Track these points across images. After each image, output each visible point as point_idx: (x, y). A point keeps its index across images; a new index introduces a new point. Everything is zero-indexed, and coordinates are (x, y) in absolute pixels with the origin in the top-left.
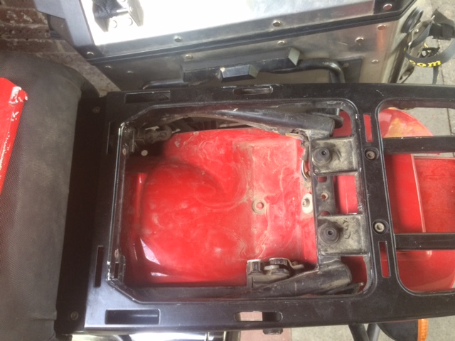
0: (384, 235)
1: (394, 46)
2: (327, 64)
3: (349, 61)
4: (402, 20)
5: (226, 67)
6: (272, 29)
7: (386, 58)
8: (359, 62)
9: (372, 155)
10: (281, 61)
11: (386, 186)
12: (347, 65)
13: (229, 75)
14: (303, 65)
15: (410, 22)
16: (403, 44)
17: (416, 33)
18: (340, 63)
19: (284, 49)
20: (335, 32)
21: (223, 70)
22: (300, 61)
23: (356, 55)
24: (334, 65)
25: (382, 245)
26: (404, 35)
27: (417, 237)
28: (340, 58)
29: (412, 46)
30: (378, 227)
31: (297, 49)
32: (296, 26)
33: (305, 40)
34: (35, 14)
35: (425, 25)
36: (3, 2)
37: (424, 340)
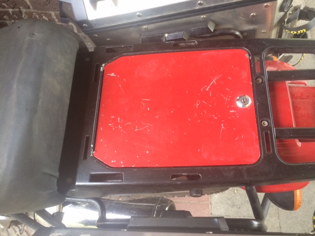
0: (269, 128)
1: (276, 20)
2: (233, 31)
3: (247, 32)
5: (168, 33)
6: (197, 8)
7: (271, 29)
9: (260, 81)
10: (203, 29)
11: (269, 99)
12: (246, 34)
13: (170, 38)
14: (216, 33)
16: (281, 20)
17: (290, 14)
18: (242, 32)
19: (205, 21)
20: (237, 10)
21: (166, 35)
22: (215, 30)
23: (251, 27)
24: (237, 33)
25: (267, 134)
26: (282, 14)
27: (289, 130)
28: (240, 29)
29: (288, 22)
30: (264, 124)
31: (213, 21)
32: (212, 5)
33: (218, 16)
34: (50, 15)
35: (296, 9)
36: (31, 7)
37: (299, 206)
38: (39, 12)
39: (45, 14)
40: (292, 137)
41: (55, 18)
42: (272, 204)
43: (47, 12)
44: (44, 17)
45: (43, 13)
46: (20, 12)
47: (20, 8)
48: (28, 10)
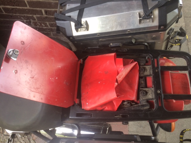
0: (160, 94)
1: (165, 38)
2: (144, 43)
3: (151, 43)
4: (167, 31)
5: (112, 43)
6: (127, 33)
7: (163, 42)
8: (154, 43)
10: (130, 42)
11: (161, 80)
12: (150, 44)
13: (113, 46)
14: (136, 44)
15: (170, 32)
16: (168, 38)
17: (172, 35)
18: (148, 43)
19: (131, 39)
20: (147, 34)
21: (111, 44)
22: (135, 42)
23: (153, 41)
24: (146, 44)
25: (159, 97)
26: (168, 35)
27: (170, 95)
28: (148, 42)
29: (171, 39)
30: (158, 92)
31: (135, 39)
32: (134, 32)
33: (137, 36)
34: (46, 24)
35: (176, 32)
36: (36, 20)
37: (174, 130)
38: (40, 22)
39: (44, 23)
40: (171, 99)
41: (49, 25)
42: (161, 129)
43: (45, 22)
44: (43, 25)
45: (42, 23)
46: (30, 22)
47: (30, 20)
48: (34, 21)
